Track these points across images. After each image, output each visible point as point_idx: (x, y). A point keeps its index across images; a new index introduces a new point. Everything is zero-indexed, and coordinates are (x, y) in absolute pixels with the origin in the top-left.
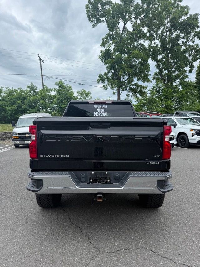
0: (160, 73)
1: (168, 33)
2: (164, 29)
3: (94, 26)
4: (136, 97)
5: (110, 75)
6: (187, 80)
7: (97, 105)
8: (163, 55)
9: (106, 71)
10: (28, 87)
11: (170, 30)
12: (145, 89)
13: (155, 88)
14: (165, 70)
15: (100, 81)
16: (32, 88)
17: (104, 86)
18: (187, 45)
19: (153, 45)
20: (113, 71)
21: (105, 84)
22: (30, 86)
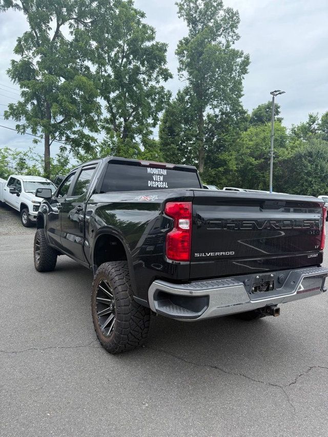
0: (112, 120)
1: (125, 60)
2: (118, 52)
4: (77, 154)
5: (29, 107)
6: (151, 137)
7: (152, 169)
8: (117, 92)
9: (22, 100)
11: (127, 57)
12: (95, 143)
13: (107, 142)
14: (120, 117)
15: (11, 116)
17: (18, 127)
18: (149, 85)
19: (103, 73)
20: (35, 102)
21: (20, 123)
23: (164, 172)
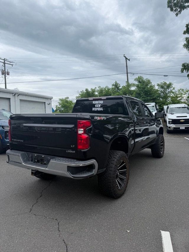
3: (177, 15)
7: (95, 101)
10: (113, 85)
16: (116, 86)
22: (114, 84)
23: (102, 102)
